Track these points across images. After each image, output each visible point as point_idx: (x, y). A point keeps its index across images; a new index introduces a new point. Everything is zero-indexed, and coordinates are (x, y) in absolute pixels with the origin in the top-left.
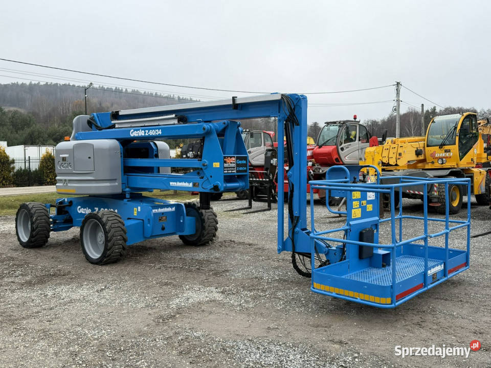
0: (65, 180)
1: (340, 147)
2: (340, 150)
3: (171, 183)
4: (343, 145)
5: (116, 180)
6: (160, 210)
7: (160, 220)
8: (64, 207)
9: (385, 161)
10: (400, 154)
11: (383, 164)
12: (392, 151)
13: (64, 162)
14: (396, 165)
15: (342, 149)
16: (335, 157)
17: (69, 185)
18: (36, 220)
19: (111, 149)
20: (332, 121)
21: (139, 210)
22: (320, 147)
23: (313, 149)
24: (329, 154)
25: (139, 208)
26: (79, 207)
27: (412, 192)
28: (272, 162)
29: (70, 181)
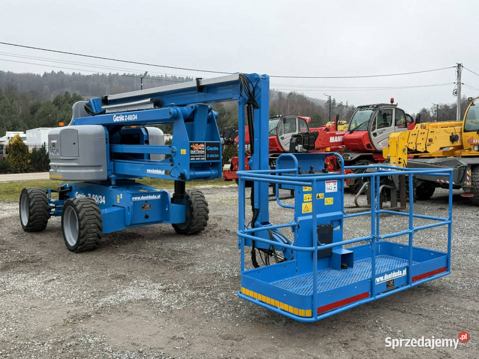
0: (55, 166)
1: (372, 133)
2: (372, 137)
3: (148, 170)
4: (376, 131)
5: (101, 166)
6: (143, 198)
7: (143, 208)
8: (66, 192)
9: (412, 147)
10: (431, 140)
11: (410, 151)
12: (420, 137)
13: (54, 148)
14: (426, 152)
15: (375, 135)
16: (366, 143)
17: (58, 171)
18: (34, 204)
19: (96, 135)
20: (365, 105)
21: (121, 198)
22: (351, 132)
23: (343, 135)
24: (359, 140)
25: (121, 195)
26: (77, 193)
27: (442, 181)
28: (296, 148)
29: (58, 166)
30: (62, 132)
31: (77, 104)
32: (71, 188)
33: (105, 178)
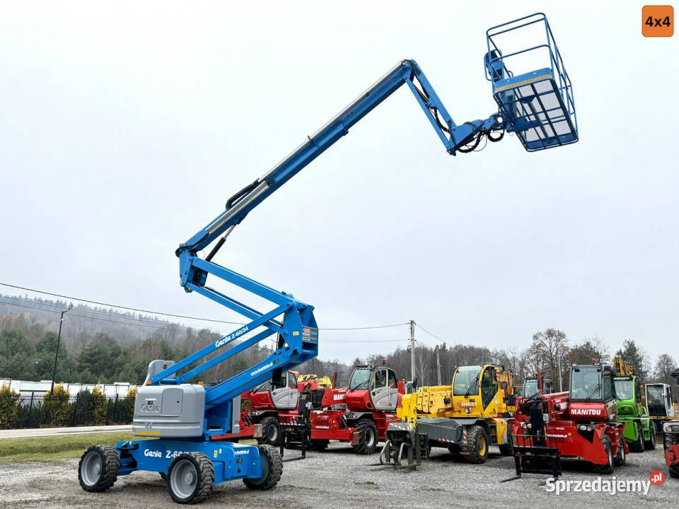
0: (149, 423)
1: (372, 392)
2: (372, 395)
4: (374, 390)
5: (197, 423)
7: (237, 462)
8: (127, 450)
9: (419, 408)
10: (432, 402)
11: (419, 412)
12: (425, 399)
14: (429, 413)
15: (374, 394)
16: (368, 402)
17: (153, 427)
18: (109, 462)
20: (363, 364)
21: (220, 452)
22: (352, 391)
23: (345, 393)
24: (361, 399)
25: (220, 450)
26: (147, 450)
27: (444, 440)
28: (307, 405)
29: (154, 423)
30: (165, 391)
31: (154, 363)
32: (136, 446)
33: (200, 434)
